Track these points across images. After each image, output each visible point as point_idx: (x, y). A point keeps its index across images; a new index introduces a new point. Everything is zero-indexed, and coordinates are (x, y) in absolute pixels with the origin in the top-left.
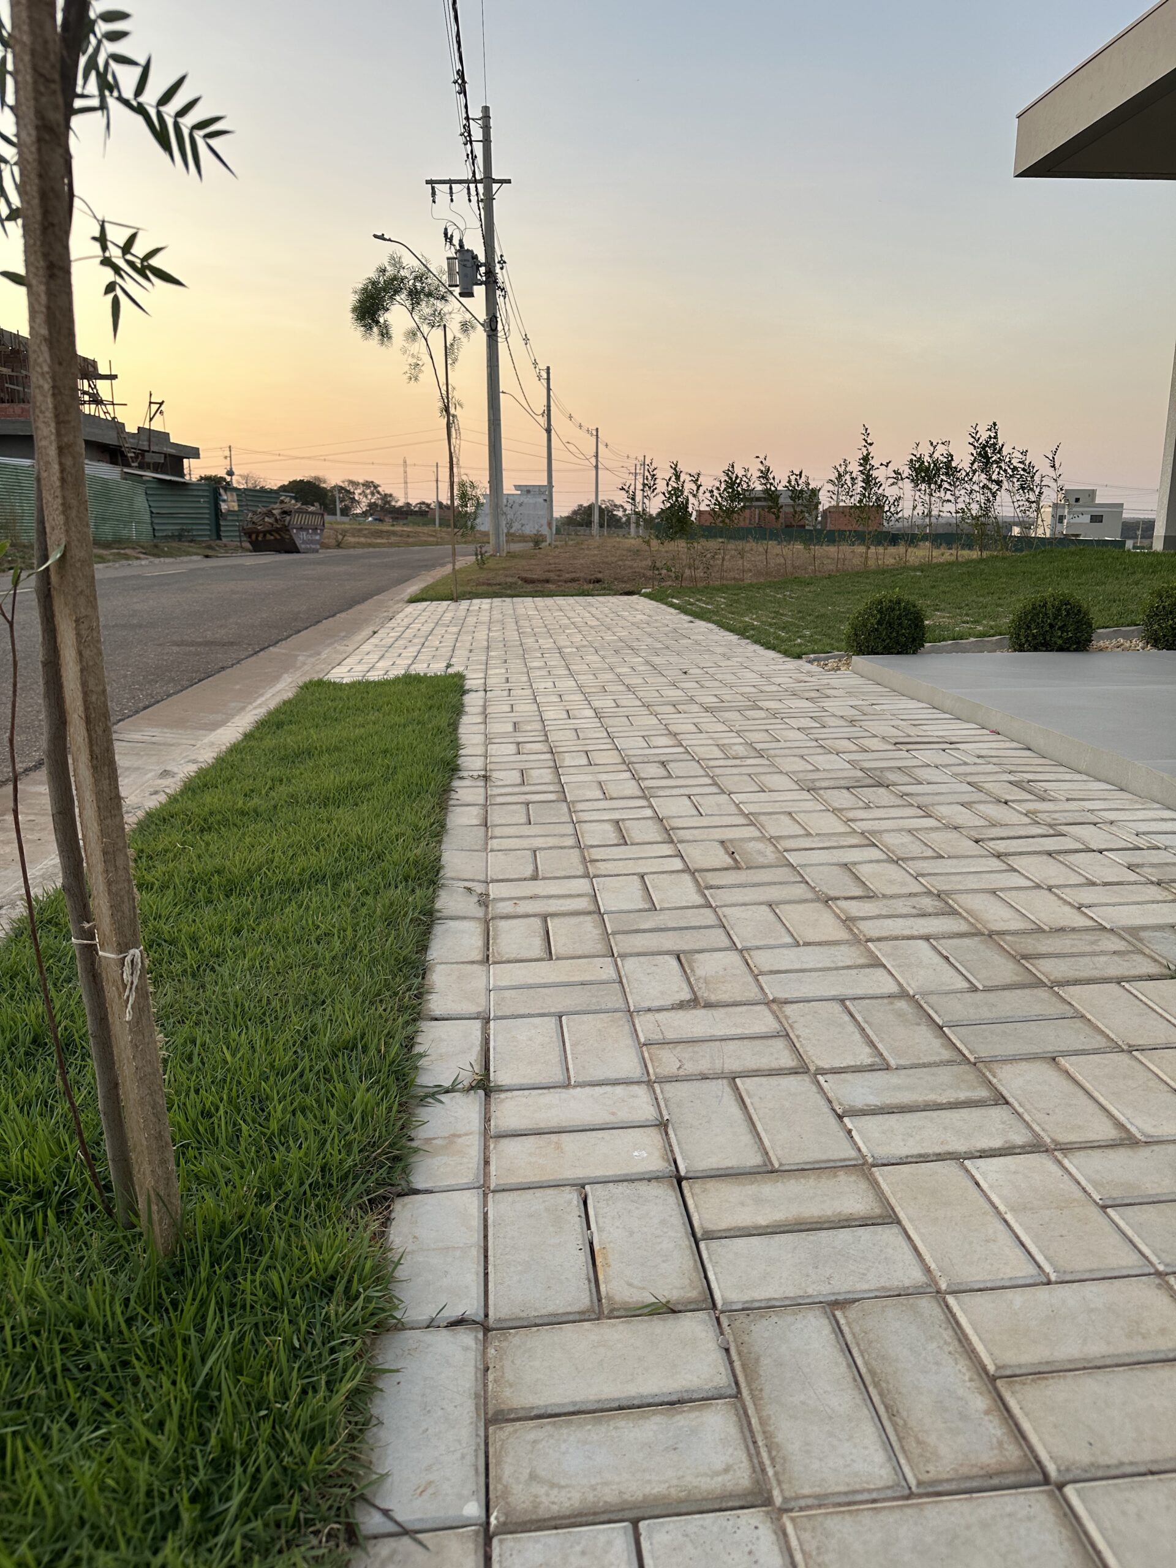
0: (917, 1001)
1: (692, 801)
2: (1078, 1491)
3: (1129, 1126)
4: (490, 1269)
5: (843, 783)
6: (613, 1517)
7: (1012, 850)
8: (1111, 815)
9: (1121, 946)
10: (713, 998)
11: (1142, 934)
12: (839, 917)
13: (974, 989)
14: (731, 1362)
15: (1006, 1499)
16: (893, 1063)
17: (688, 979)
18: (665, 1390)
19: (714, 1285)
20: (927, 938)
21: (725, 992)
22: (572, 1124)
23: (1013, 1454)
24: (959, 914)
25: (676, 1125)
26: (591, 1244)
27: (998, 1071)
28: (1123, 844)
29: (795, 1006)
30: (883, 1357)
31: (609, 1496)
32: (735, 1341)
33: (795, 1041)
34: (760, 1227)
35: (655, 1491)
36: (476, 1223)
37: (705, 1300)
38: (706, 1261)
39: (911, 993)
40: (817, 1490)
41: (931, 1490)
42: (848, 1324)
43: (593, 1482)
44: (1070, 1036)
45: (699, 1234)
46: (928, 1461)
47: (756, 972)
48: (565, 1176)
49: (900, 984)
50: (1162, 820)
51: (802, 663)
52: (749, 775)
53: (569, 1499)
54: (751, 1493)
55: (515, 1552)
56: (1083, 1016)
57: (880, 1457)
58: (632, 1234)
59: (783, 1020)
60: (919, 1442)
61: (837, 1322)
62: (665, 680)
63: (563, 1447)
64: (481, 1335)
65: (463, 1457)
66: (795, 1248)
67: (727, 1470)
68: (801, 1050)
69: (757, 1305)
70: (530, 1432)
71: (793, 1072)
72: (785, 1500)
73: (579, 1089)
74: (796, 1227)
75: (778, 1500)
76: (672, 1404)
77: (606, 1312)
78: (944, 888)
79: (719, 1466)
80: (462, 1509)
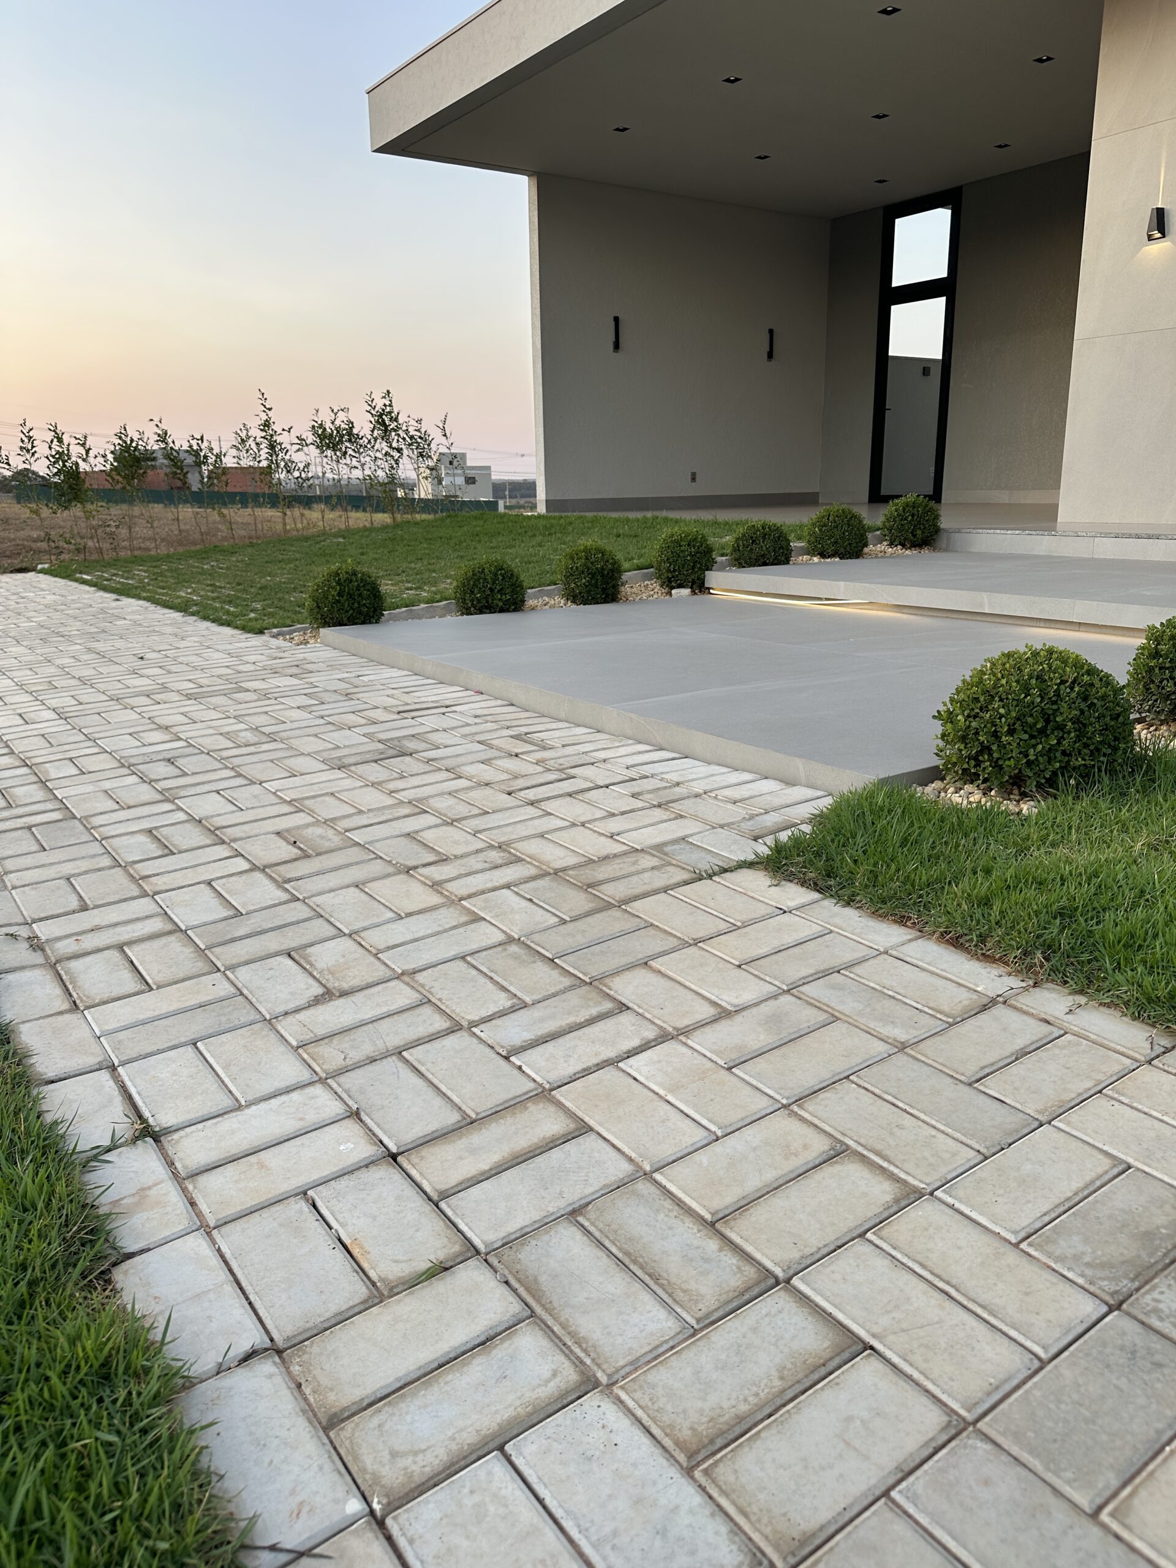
0: (523, 943)
1: (223, 796)
2: (801, 1279)
3: (720, 1002)
4: (252, 1298)
5: (368, 757)
6: (480, 1453)
7: (541, 797)
8: (602, 755)
9: (655, 862)
10: (345, 986)
11: (667, 849)
12: (426, 884)
13: (564, 922)
14: (515, 1291)
15: (759, 1305)
16: (528, 1000)
17: (311, 974)
18: (472, 1335)
19: (469, 1234)
20: (508, 886)
21: (355, 977)
22: (264, 1141)
23: (750, 1272)
24: (523, 860)
25: (368, 1111)
26: (340, 1240)
27: (611, 984)
28: (620, 778)
29: (425, 973)
30: (631, 1239)
31: (469, 1438)
32: (511, 1272)
33: (439, 1004)
34: (485, 1172)
35: (506, 1416)
36: (215, 1261)
37: (468, 1250)
38: (453, 1218)
39: (516, 937)
40: (630, 1358)
41: (707, 1321)
42: (593, 1224)
43: (450, 1434)
44: (651, 944)
45: (435, 1197)
46: (697, 1302)
47: (374, 951)
48: (282, 1190)
49: (504, 932)
50: (640, 753)
51: (265, 638)
52: (272, 761)
53: (436, 1457)
54: (582, 1383)
55: (413, 1521)
56: (652, 925)
57: (662, 1314)
58: (374, 1218)
59: (420, 989)
60: (684, 1291)
61: (582, 1226)
62: (122, 669)
63: (408, 1418)
64: (277, 1359)
65: (321, 1468)
66: (522, 1179)
67: (555, 1374)
68: (447, 1011)
69: (513, 1237)
70: (371, 1421)
71: (450, 1032)
72: (609, 1376)
73: (254, 1108)
74: (515, 1162)
75: (604, 1379)
76: (483, 1343)
77: (386, 1293)
78: (503, 839)
79: (547, 1374)
80: (344, 1509)
